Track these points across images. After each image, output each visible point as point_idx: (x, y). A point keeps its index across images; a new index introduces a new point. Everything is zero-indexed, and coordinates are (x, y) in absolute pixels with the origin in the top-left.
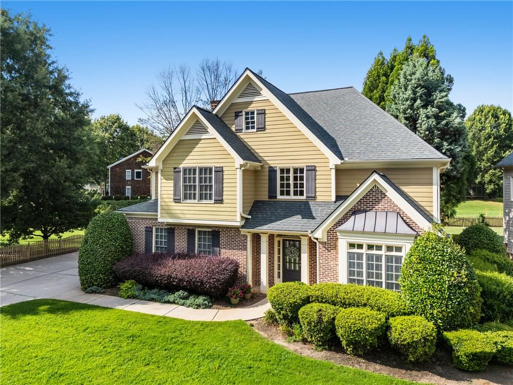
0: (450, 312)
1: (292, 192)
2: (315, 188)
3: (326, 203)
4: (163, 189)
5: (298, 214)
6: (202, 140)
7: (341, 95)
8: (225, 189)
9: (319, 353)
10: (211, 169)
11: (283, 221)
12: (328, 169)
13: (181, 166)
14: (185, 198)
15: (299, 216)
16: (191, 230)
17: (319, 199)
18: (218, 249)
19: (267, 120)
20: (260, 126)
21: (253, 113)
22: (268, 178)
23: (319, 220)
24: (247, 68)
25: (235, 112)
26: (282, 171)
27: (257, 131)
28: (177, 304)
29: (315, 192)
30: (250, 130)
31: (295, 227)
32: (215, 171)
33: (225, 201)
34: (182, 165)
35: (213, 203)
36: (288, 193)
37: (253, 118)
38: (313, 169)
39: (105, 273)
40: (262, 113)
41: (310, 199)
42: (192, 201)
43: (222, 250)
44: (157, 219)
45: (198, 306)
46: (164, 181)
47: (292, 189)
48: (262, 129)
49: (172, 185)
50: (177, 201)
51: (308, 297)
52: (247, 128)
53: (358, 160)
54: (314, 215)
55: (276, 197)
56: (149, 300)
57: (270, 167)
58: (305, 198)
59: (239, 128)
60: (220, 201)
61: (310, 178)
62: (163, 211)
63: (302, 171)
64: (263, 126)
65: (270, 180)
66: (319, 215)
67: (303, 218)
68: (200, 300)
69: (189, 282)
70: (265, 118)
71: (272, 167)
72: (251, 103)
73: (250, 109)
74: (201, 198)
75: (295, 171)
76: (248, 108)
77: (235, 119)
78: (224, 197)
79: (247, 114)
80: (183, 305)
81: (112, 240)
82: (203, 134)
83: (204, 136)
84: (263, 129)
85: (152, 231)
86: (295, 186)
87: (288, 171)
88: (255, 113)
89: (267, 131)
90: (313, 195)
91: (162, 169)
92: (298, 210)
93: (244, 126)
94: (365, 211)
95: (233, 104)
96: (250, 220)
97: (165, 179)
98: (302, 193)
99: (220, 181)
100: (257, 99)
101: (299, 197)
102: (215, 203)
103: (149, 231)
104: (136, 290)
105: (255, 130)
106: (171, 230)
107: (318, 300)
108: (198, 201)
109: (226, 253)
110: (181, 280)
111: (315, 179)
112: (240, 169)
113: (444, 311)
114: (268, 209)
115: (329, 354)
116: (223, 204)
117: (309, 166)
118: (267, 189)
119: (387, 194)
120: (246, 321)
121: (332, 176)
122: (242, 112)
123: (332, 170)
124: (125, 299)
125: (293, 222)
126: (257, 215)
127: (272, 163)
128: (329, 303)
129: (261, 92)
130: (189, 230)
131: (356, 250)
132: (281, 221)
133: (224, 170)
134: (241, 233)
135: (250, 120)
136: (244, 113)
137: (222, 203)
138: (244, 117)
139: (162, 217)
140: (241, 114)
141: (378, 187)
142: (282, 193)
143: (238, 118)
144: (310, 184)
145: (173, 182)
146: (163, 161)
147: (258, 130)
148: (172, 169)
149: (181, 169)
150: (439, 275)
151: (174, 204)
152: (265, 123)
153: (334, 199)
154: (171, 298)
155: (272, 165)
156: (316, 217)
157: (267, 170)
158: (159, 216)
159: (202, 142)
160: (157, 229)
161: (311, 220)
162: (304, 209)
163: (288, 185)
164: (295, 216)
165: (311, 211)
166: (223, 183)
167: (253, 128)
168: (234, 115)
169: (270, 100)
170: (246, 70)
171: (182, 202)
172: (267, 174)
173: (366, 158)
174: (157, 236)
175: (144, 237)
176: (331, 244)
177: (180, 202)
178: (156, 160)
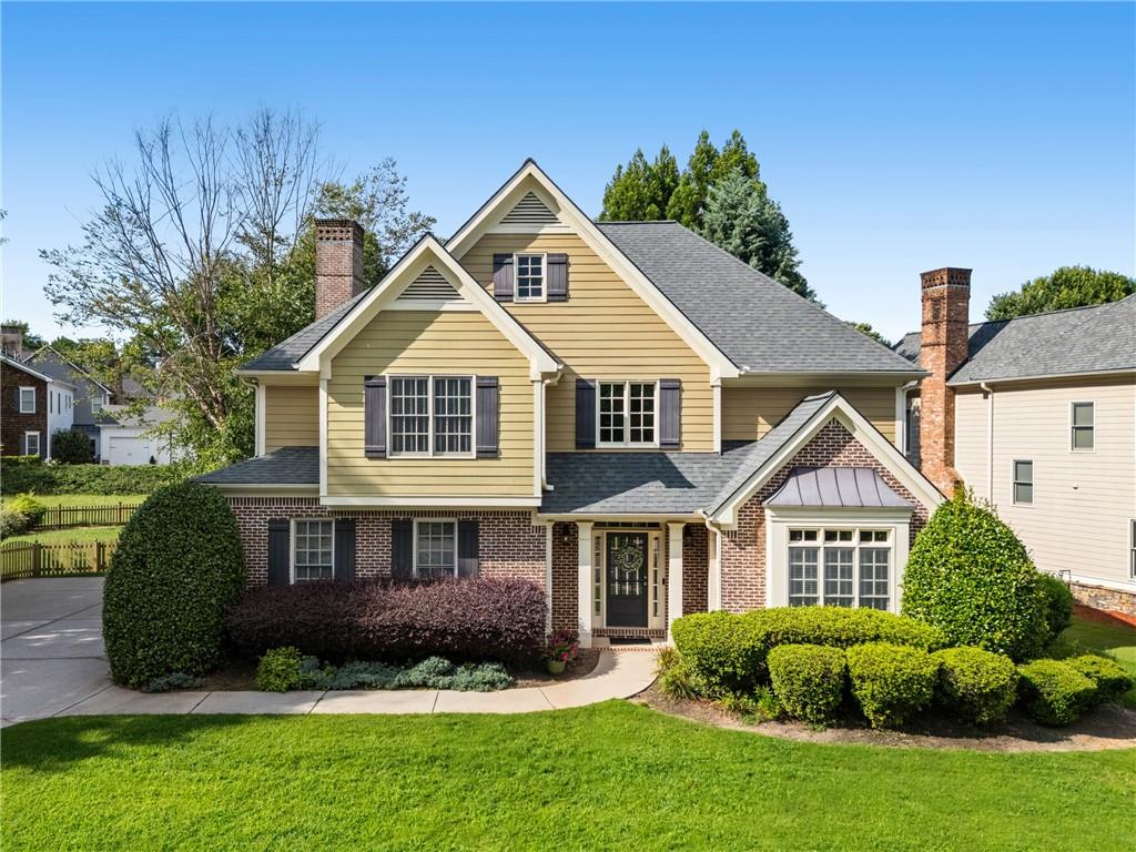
0: (1019, 634)
1: (627, 434)
2: (681, 424)
3: (704, 456)
4: (332, 426)
5: (654, 478)
6: (443, 315)
7: (660, 236)
8: (503, 427)
9: (823, 734)
10: (466, 382)
11: (628, 493)
12: (708, 386)
13: (387, 373)
14: (396, 447)
15: (659, 483)
16: (400, 524)
17: (687, 447)
18: (474, 561)
19: (571, 277)
20: (556, 291)
21: (537, 260)
22: (574, 405)
23: (703, 489)
24: (530, 160)
25: (495, 256)
26: (605, 389)
27: (548, 301)
28: (434, 686)
29: (681, 433)
30: (530, 299)
31: (661, 505)
32: (478, 387)
33: (504, 454)
34: (388, 370)
35: (474, 457)
36: (619, 436)
37: (538, 271)
38: (673, 388)
39: (200, 640)
40: (561, 262)
41: (669, 447)
42: (417, 455)
43: (485, 564)
44: (317, 500)
45: (492, 685)
46: (337, 407)
47: (627, 428)
48: (560, 296)
49: (362, 417)
50: (374, 454)
51: (768, 635)
52: (523, 293)
53: (766, 371)
54: (689, 479)
55: (594, 444)
56: (352, 688)
57: (580, 381)
58: (658, 446)
59: (504, 291)
60: (490, 452)
61: (669, 405)
62: (333, 481)
63: (649, 389)
64: (563, 291)
65: (579, 408)
66: (701, 480)
67: (668, 487)
68: (488, 672)
69: (463, 634)
70: (567, 273)
71: (583, 380)
72: (534, 237)
73: (530, 250)
74: (439, 448)
75: (635, 389)
76: (525, 247)
77: (495, 272)
78: (502, 445)
79: (523, 260)
80: (449, 688)
81: (213, 555)
82: (447, 301)
83: (448, 306)
84: (564, 298)
85: (288, 530)
86: (635, 420)
87: (619, 389)
88: (544, 261)
89: (571, 302)
90: (676, 440)
91: (329, 377)
92: (652, 470)
93: (516, 290)
94: (814, 468)
95: (488, 237)
96: (552, 494)
97: (341, 403)
98: (649, 436)
99: (491, 409)
100: (547, 229)
101: (642, 445)
102: (478, 458)
103: (278, 530)
104: (306, 667)
105: (544, 298)
106: (348, 524)
107: (788, 639)
108: (434, 455)
109: (496, 570)
110: (444, 633)
111: (681, 408)
112: (542, 382)
113: (1010, 632)
114: (581, 470)
115: (840, 732)
116: (500, 459)
117: (666, 380)
118: (573, 428)
119: (854, 435)
120: (627, 698)
121: (715, 401)
122: (511, 256)
123: (715, 389)
124: (283, 692)
125: (651, 495)
126: (563, 482)
127: (584, 373)
128: (809, 642)
129: (557, 216)
130: (395, 522)
131: (803, 543)
132: (623, 495)
133: (500, 383)
134: (533, 524)
135: (529, 276)
136: (515, 259)
137: (497, 458)
138: (516, 268)
139: (330, 494)
140: (508, 260)
141: (838, 422)
142: (605, 437)
143: (504, 269)
144: (669, 418)
145: (363, 409)
146: (332, 361)
147: (551, 298)
148: (362, 381)
149: (387, 380)
150: (998, 572)
151: (366, 462)
152: (567, 285)
153: (717, 447)
154: (415, 674)
155: (583, 377)
156: (695, 484)
157: (573, 386)
158: (323, 491)
159: (442, 317)
160: (299, 524)
161: (686, 489)
162: (663, 467)
163: (619, 420)
164: (650, 484)
165: (679, 472)
166: (498, 414)
167: (537, 292)
168: (491, 260)
169: (580, 236)
170: (526, 163)
171: (388, 457)
172: (573, 395)
173: (781, 367)
174: (300, 541)
175: (264, 546)
176: (747, 535)
177: (384, 458)
178: (321, 356)
